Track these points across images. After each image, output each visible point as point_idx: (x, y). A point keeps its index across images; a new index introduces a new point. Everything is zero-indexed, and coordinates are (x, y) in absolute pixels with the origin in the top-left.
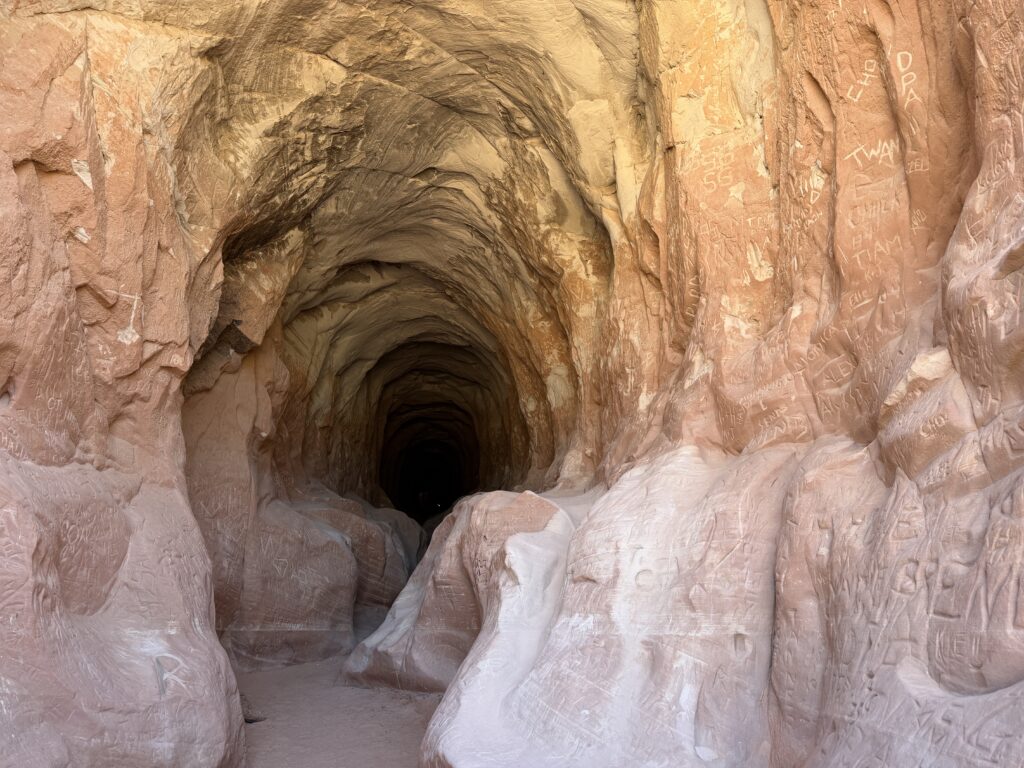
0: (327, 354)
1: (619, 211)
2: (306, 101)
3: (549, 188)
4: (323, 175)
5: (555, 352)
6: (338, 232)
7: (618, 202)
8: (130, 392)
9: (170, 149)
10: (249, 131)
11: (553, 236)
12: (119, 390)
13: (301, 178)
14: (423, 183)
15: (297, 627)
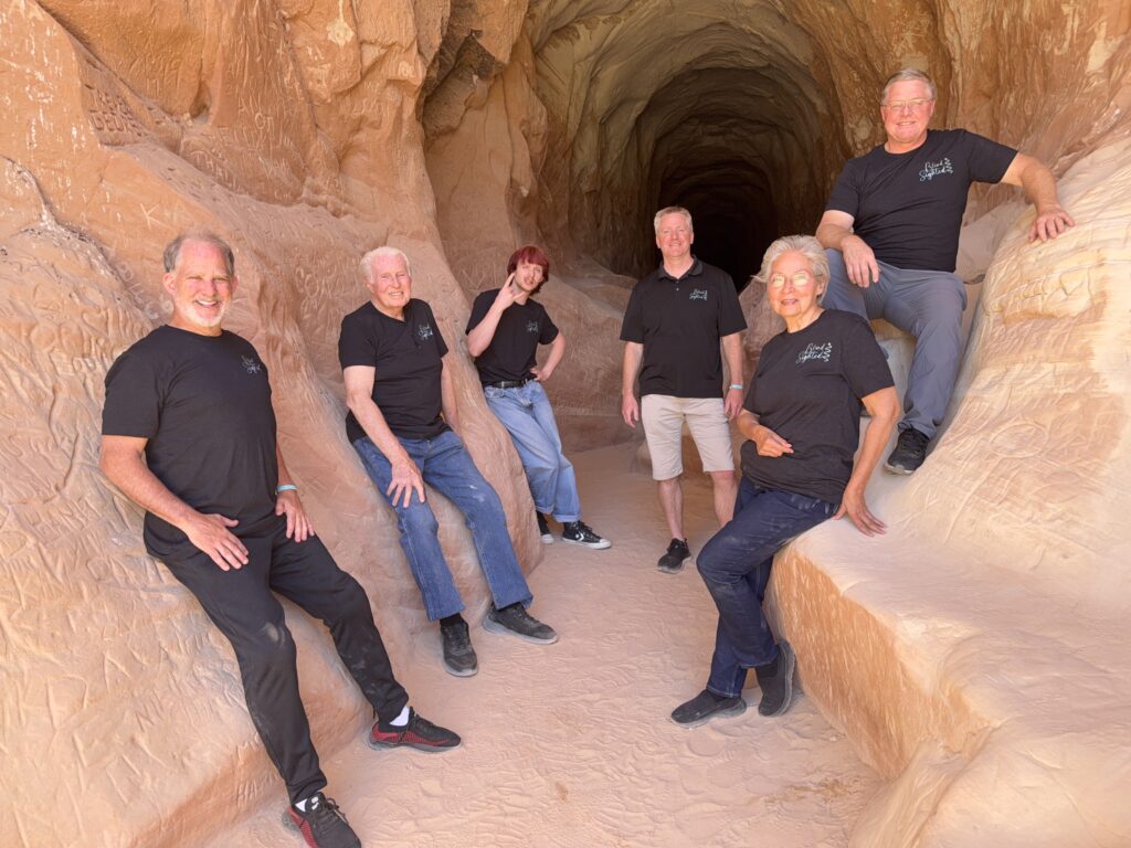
0: (588, 93)
8: (356, 115)
12: (343, 110)
15: (582, 412)
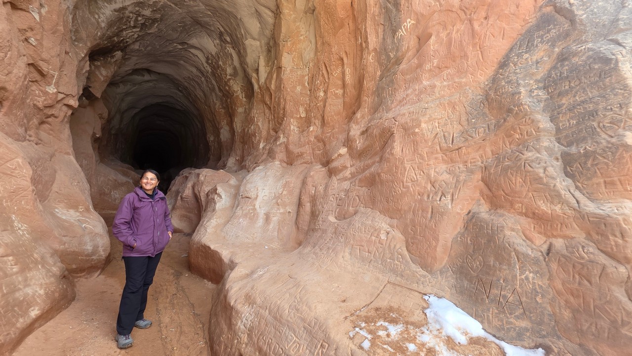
0: (120, 103)
1: (258, 81)
2: (137, 2)
3: (233, 64)
4: (137, 33)
5: (225, 121)
6: (137, 56)
7: (258, 76)
8: (50, 113)
9: (71, 8)
10: (107, 7)
11: (231, 81)
12: (45, 111)
13: (127, 32)
14: (180, 47)
